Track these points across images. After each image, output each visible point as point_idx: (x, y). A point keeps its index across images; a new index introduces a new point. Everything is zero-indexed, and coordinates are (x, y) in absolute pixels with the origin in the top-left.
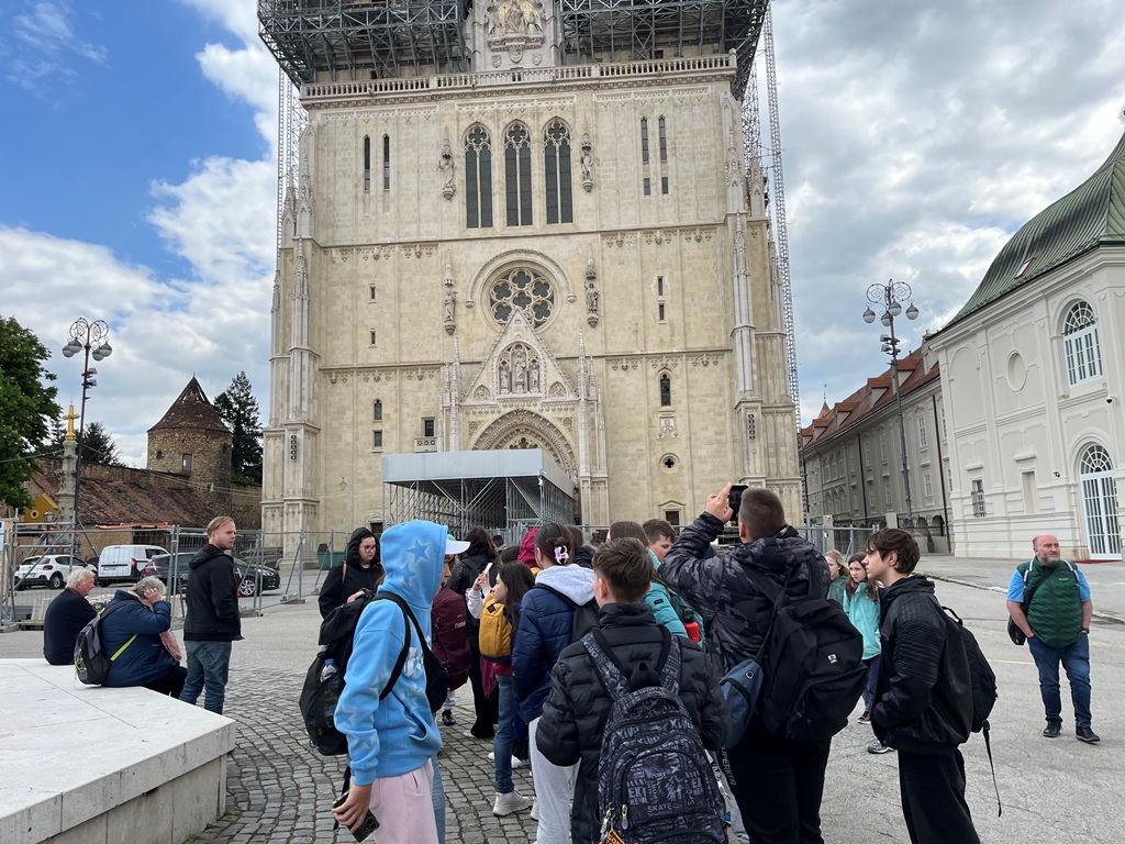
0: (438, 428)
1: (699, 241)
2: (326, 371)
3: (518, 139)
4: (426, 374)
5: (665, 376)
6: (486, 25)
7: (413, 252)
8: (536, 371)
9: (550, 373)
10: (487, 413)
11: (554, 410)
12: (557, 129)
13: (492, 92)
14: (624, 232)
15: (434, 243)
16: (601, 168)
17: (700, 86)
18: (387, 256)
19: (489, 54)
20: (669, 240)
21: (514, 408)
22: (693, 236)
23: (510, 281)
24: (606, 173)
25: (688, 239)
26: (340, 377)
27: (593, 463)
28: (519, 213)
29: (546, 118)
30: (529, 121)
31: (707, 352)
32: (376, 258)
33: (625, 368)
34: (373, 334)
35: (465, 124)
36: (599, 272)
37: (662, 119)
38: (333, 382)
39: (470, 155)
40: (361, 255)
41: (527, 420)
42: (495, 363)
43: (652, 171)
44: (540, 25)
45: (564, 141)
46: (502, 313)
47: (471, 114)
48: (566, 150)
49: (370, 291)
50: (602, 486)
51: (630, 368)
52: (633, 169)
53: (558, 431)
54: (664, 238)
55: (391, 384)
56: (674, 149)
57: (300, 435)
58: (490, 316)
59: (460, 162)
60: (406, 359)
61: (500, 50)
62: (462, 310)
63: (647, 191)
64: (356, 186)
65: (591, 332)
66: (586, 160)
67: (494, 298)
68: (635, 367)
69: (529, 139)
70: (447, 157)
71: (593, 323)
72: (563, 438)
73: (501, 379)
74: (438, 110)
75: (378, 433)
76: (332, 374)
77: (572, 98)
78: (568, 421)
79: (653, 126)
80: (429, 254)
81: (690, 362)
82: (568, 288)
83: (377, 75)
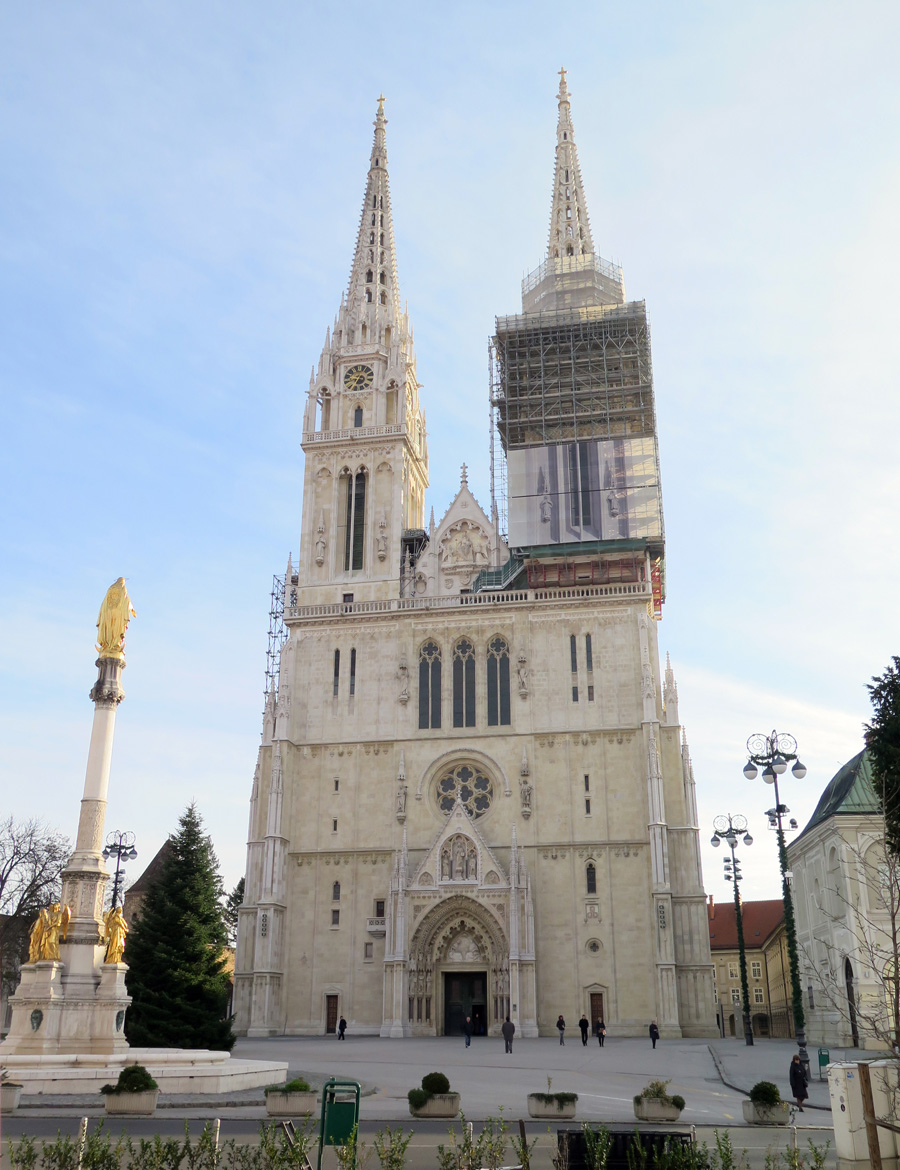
0: (388, 909)
1: (620, 742)
2: (294, 855)
3: (464, 652)
4: (380, 859)
5: (591, 865)
6: (440, 554)
7: (372, 749)
8: (473, 860)
9: (485, 863)
10: (429, 897)
11: (488, 896)
12: (499, 644)
13: (443, 613)
14: (554, 734)
15: (391, 743)
16: (535, 678)
17: (621, 608)
18: (350, 753)
19: (443, 578)
20: (594, 742)
21: (453, 894)
22: (615, 739)
23: (455, 776)
24: (539, 682)
25: (611, 741)
26: (306, 860)
27: (523, 946)
28: (464, 716)
29: (489, 634)
30: (474, 637)
31: (628, 844)
32: (341, 755)
33: (555, 858)
34: (335, 822)
35: (420, 639)
36: (532, 770)
37: (588, 637)
38: (300, 865)
39: (423, 667)
40: (328, 752)
41: (465, 904)
42: (438, 852)
43: (579, 680)
44: (486, 554)
45: (504, 655)
46: (447, 804)
47: (425, 631)
48: (505, 661)
49: (334, 784)
50: (530, 968)
51: (559, 858)
52: (563, 680)
53: (491, 916)
54: (589, 739)
55: (348, 867)
56: (599, 662)
57: (271, 913)
58: (436, 808)
59: (415, 673)
60: (363, 845)
61: (452, 574)
62: (411, 802)
63: (575, 698)
64: (326, 692)
65: (523, 823)
66: (522, 672)
67: (441, 791)
68: (563, 856)
69: (474, 652)
70: (403, 668)
71: (527, 816)
72: (496, 922)
73: (442, 867)
74: (397, 628)
75: (336, 913)
76: (298, 859)
77: (511, 617)
78: (500, 907)
79: (581, 643)
80: (386, 752)
81: (613, 854)
82: (504, 783)
83: (348, 597)
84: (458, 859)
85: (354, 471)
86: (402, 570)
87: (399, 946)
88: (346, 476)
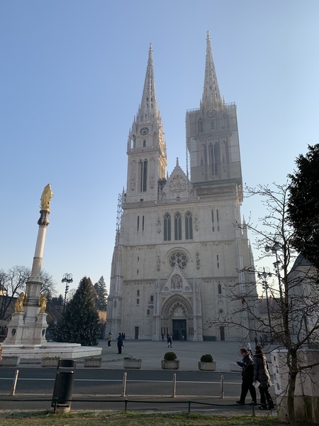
0: (154, 299)
1: (228, 245)
3: (178, 216)
4: (152, 282)
5: (219, 285)
6: (170, 186)
7: (149, 247)
8: (181, 283)
9: (185, 284)
10: (167, 295)
11: (186, 295)
12: (189, 213)
13: (171, 204)
14: (207, 242)
15: (155, 245)
16: (200, 224)
17: (228, 201)
18: (142, 249)
19: (171, 193)
20: (220, 244)
21: (175, 294)
22: (227, 243)
23: (175, 256)
24: (201, 226)
25: (225, 244)
26: (129, 283)
27: (197, 312)
28: (178, 237)
29: (185, 211)
30: (181, 212)
31: (231, 277)
32: (140, 249)
34: (138, 271)
35: (164, 213)
36: (200, 253)
37: (217, 211)
38: (127, 285)
39: (165, 221)
40: (136, 248)
41: (179, 297)
42: (170, 280)
43: (215, 225)
44: (184, 186)
45: (190, 217)
47: (165, 210)
48: (191, 219)
49: (137, 258)
50: (200, 318)
51: (209, 282)
52: (209, 225)
53: (187, 301)
54: (218, 243)
55: (142, 285)
56: (221, 219)
57: (117, 300)
58: (169, 266)
59: (162, 223)
60: (146, 278)
61: (174, 192)
62: (162, 264)
63: (213, 230)
64: (135, 229)
65: (197, 271)
66: (196, 222)
67: (171, 260)
69: (181, 216)
70: (159, 222)
71: (198, 268)
72: (189, 303)
73: (171, 285)
74: (157, 209)
75: (138, 300)
76: (126, 282)
77: (192, 205)
78: (190, 298)
79: (215, 213)
80: (153, 248)
81: (227, 280)
82: (191, 258)
83: (142, 200)
84: (176, 283)
85: (143, 160)
86: (158, 191)
87: (157, 311)
88: (141, 162)
